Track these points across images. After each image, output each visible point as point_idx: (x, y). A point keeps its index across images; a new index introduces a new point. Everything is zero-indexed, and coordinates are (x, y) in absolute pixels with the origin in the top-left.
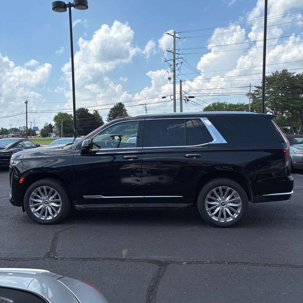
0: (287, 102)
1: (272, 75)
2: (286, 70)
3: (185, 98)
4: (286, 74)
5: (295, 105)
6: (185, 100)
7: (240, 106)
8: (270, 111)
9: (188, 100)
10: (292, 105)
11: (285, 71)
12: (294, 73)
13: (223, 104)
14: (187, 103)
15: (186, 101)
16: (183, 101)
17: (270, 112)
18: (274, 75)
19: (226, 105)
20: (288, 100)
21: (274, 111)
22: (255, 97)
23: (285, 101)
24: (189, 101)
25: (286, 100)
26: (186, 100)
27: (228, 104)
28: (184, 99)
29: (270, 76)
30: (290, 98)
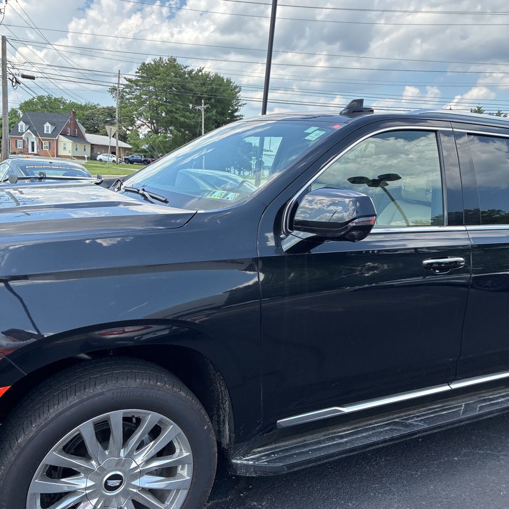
0: (175, 113)
1: (153, 63)
2: (175, 60)
3: (11, 77)
4: (175, 66)
5: (185, 120)
6: (13, 82)
7: (90, 108)
8: (147, 124)
9: (17, 82)
10: (182, 119)
11: (173, 60)
12: (187, 67)
13: (59, 101)
14: (15, 88)
15: (14, 84)
16: (9, 83)
17: (148, 126)
18: (155, 64)
19: (64, 104)
20: (176, 109)
21: (154, 126)
22: (122, 97)
23: (171, 112)
24: (20, 84)
25: (174, 110)
26: (14, 80)
27: (68, 102)
28: (9, 79)
29: (151, 64)
30: (179, 108)
